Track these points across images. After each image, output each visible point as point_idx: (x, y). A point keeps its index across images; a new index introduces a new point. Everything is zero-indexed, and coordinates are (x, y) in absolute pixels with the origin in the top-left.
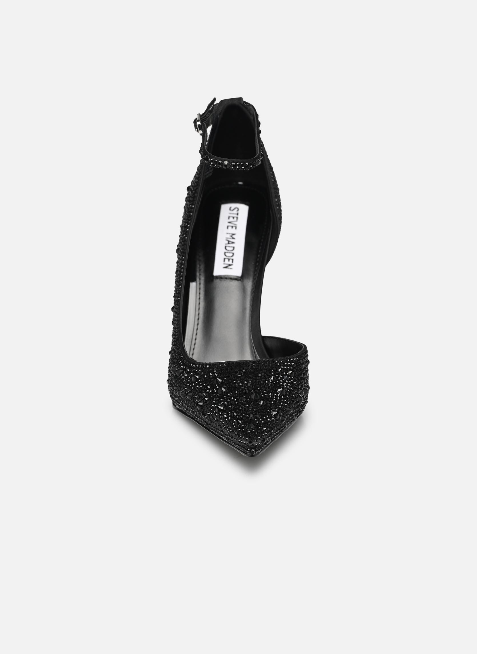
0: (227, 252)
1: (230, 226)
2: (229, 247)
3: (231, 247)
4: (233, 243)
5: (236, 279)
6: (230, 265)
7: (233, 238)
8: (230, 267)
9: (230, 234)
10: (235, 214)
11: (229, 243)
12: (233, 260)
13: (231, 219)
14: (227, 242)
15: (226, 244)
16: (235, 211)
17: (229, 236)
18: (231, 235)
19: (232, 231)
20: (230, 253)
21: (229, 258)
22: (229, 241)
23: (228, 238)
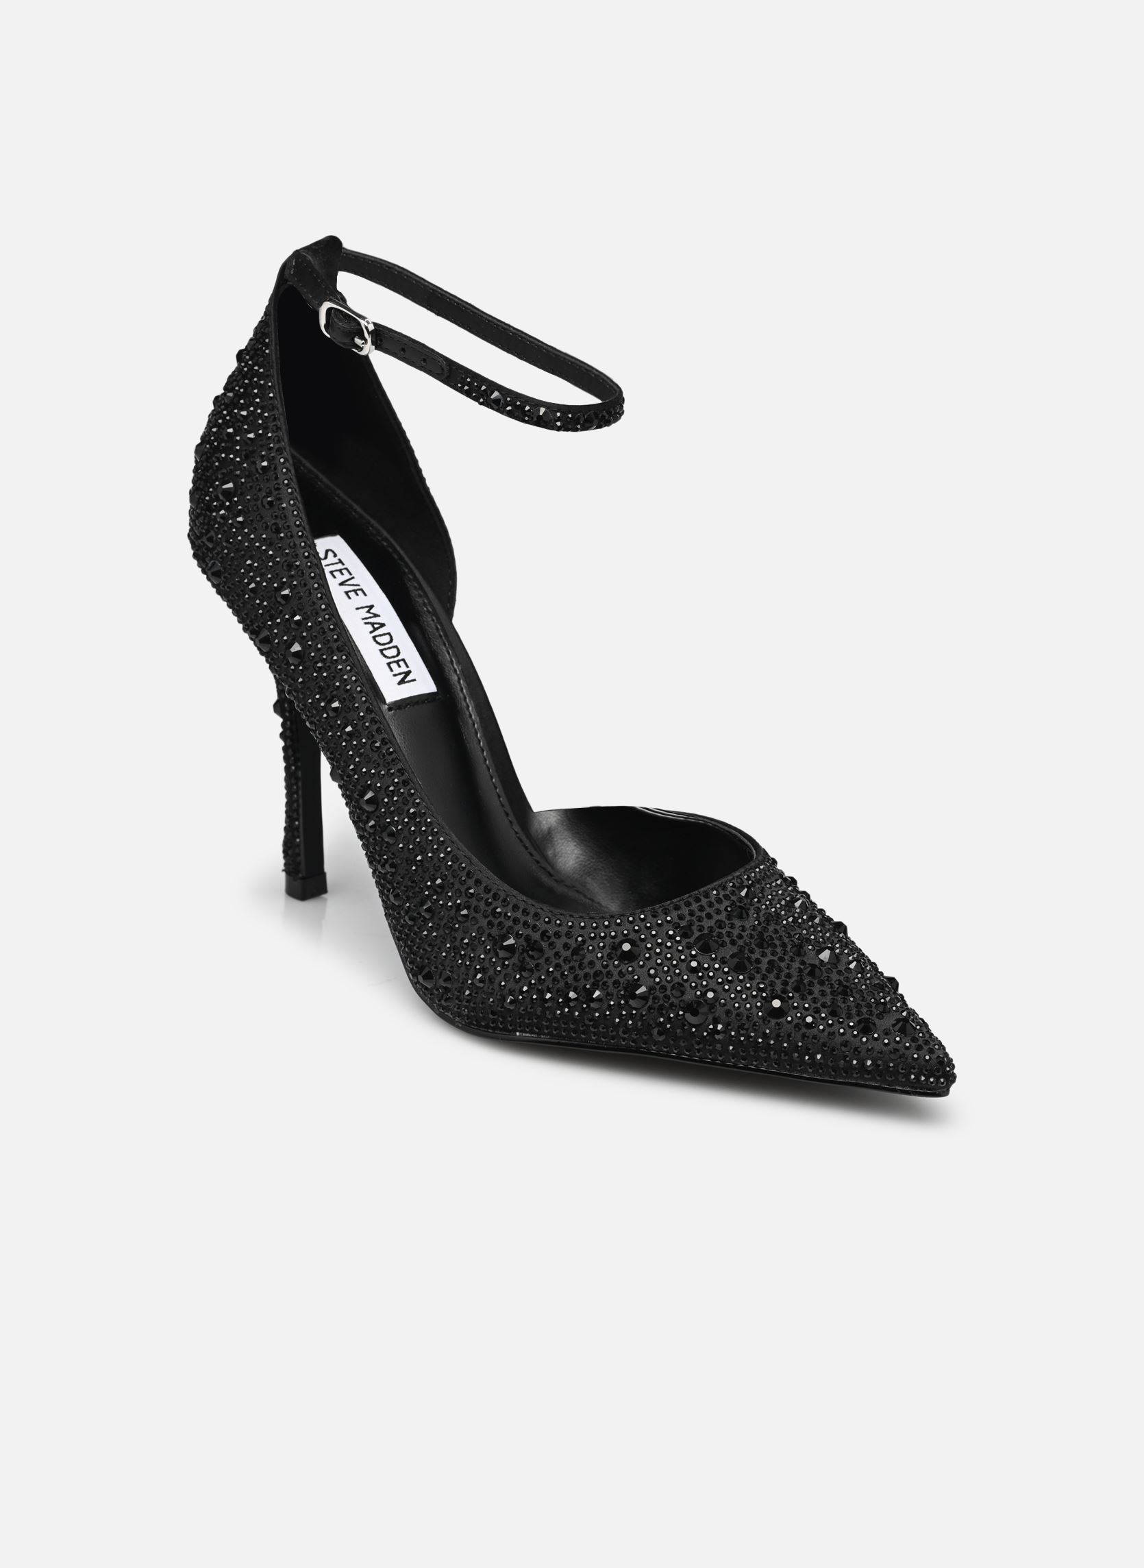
0: (385, 649)
1: (350, 591)
2: (380, 635)
3: (384, 634)
4: (382, 625)
5: (433, 696)
6: (406, 674)
7: (376, 616)
8: (409, 678)
9: (363, 608)
10: (337, 563)
11: (375, 629)
12: (403, 660)
13: (341, 577)
14: (369, 627)
15: (371, 632)
16: (332, 559)
17: (363, 613)
18: (367, 609)
19: (360, 600)
20: (390, 648)
21: (396, 659)
22: (373, 624)
23: (365, 618)
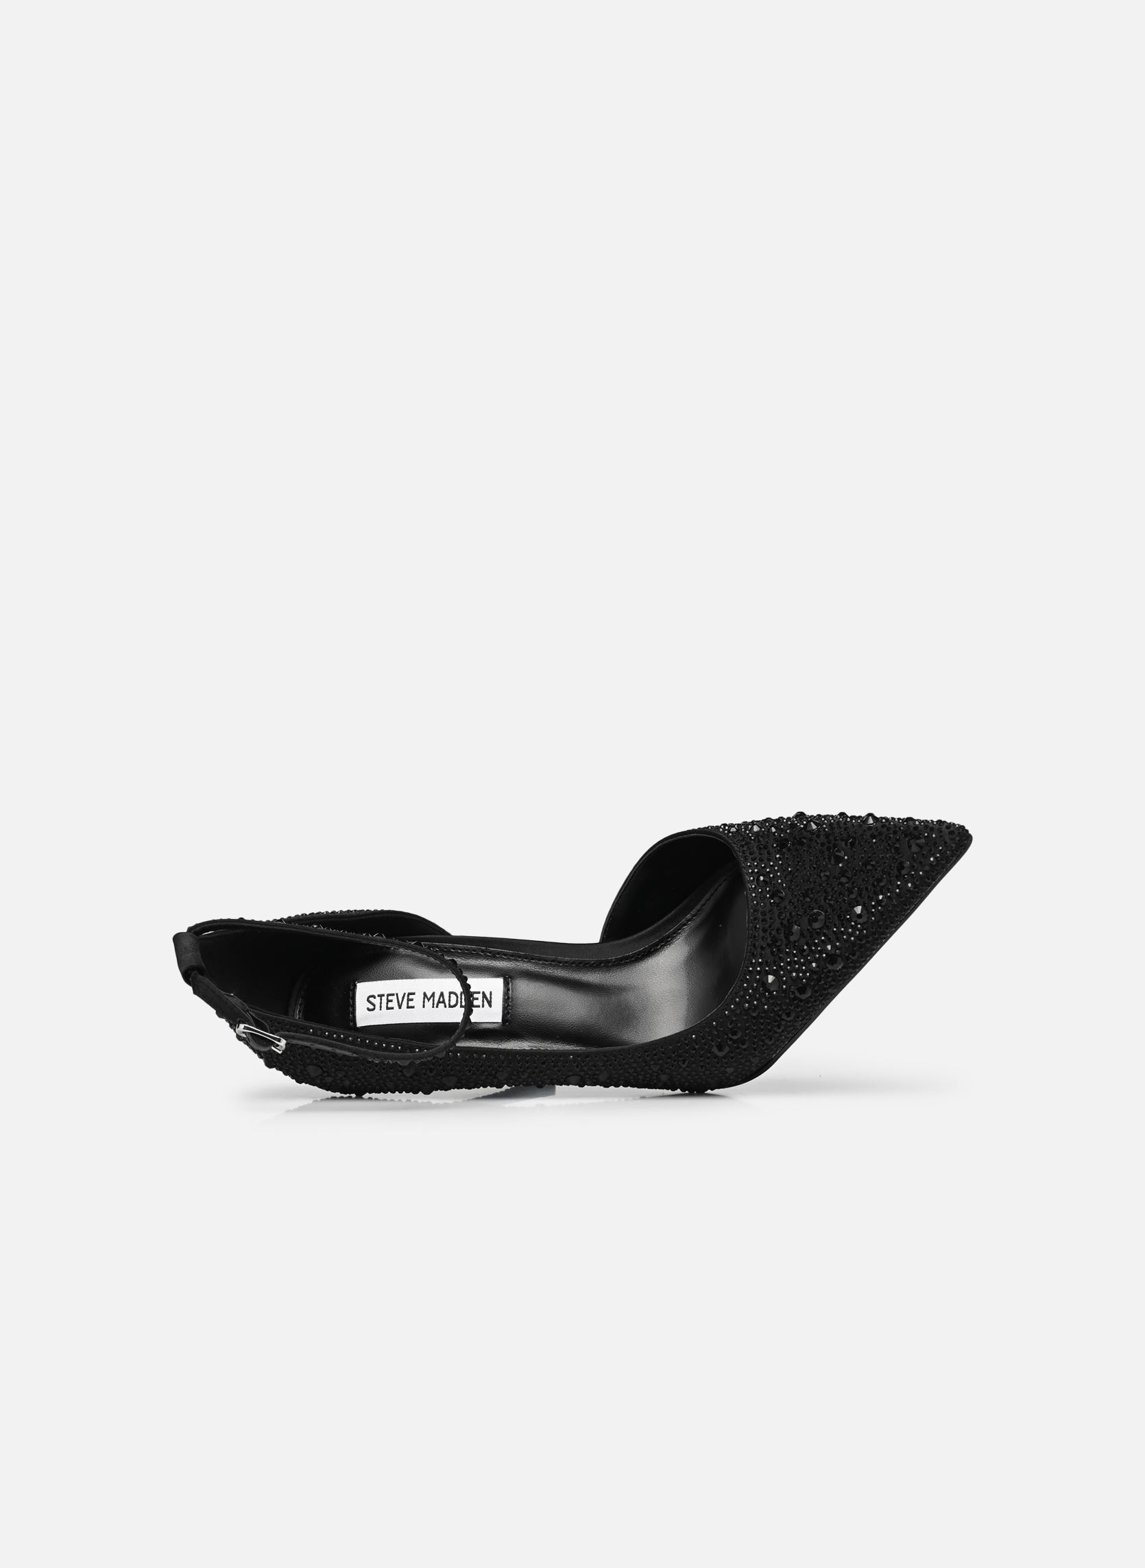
1: (408, 1004)
2: (450, 1000)
3: (450, 997)
4: (442, 994)
5: (506, 984)
6: (484, 996)
7: (433, 995)
8: (488, 996)
9: (424, 1002)
10: (381, 999)
11: (444, 1002)
13: (394, 1004)
14: (441, 1005)
15: (445, 1007)
16: (376, 1001)
17: (429, 1004)
18: (426, 999)
19: (417, 1000)
22: (439, 1002)
23: (433, 1004)
